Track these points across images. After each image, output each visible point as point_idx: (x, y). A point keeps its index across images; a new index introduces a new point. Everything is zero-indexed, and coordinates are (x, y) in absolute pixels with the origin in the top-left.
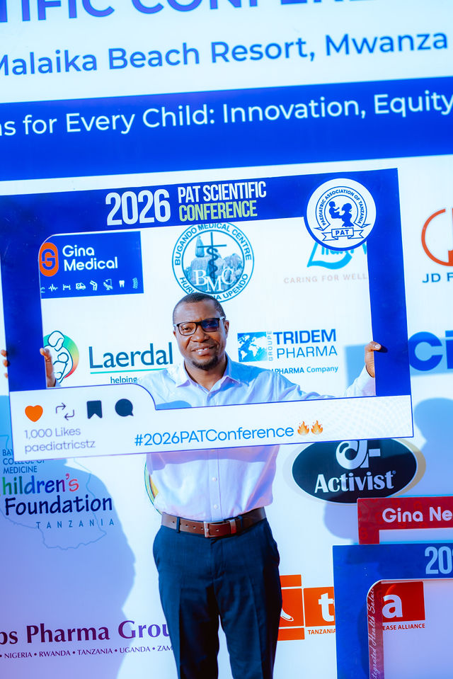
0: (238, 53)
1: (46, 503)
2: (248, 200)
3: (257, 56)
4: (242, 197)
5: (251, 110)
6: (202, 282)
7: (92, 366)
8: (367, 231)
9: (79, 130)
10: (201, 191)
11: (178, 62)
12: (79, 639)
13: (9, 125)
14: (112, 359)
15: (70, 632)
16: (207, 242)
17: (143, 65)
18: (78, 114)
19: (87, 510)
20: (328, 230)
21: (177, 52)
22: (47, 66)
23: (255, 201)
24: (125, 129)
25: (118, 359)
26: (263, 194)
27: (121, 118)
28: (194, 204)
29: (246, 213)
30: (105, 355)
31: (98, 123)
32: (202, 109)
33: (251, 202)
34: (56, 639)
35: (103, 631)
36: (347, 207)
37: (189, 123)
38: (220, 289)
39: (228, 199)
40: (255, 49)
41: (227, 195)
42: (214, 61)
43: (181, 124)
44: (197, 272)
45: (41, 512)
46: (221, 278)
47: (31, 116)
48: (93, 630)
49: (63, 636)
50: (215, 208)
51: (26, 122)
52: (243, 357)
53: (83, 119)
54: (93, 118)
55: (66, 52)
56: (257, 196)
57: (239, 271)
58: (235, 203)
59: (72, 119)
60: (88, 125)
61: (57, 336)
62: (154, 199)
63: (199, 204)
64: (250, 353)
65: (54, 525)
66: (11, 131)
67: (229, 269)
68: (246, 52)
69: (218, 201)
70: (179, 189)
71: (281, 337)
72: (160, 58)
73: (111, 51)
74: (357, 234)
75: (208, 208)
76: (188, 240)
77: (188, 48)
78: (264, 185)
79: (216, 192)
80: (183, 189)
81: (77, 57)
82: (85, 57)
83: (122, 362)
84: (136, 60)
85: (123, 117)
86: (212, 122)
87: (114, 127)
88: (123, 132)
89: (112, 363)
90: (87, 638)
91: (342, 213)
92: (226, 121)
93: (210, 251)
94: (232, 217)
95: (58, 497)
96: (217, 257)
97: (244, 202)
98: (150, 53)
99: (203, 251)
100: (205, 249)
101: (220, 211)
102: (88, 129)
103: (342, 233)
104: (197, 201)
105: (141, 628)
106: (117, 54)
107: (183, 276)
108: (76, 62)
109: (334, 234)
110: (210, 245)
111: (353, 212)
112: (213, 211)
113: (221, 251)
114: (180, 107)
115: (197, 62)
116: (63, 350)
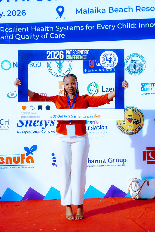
0: (143, 9)
1: (90, 127)
2: (84, 55)
3: (148, 10)
4: (83, 54)
5: (146, 24)
6: (132, 70)
7: (103, 91)
8: (115, 65)
9: (100, 29)
10: (72, 52)
11: (127, 11)
12: (98, 162)
13: (82, 27)
14: (108, 90)
15: (95, 161)
16: (134, 59)
17: (118, 12)
18: (100, 25)
19: (101, 129)
20: (105, 64)
21: (127, 9)
22: (92, 11)
23: (86, 55)
24: (113, 29)
25: (109, 90)
26: (88, 53)
27: (112, 26)
28: (70, 55)
29: (84, 58)
30: (106, 89)
31: (105, 27)
32: (133, 24)
33: (85, 55)
34: (92, 162)
35: (104, 160)
36: (110, 58)
37: (130, 28)
38: (137, 72)
39: (79, 54)
40: (148, 8)
41: (79, 53)
42: (137, 11)
43: (128, 28)
44: (131, 67)
45: (88, 129)
46: (137, 69)
47: (88, 25)
48: (101, 160)
49: (94, 162)
50: (76, 56)
51: (86, 26)
52: (142, 90)
53: (101, 26)
54: (104, 26)
55: (97, 8)
56: (87, 54)
57: (142, 67)
58: (81, 55)
59: (99, 26)
60: (103, 27)
61: (94, 83)
62: (59, 53)
63: (71, 55)
64: (144, 89)
65: (92, 133)
66: (82, 29)
67: (139, 66)
68: (145, 9)
69: (76, 55)
70: (66, 51)
71: (153, 85)
72: (122, 10)
73: (109, 8)
74: (113, 66)
75: (74, 56)
76: (129, 59)
77: (130, 8)
78: (89, 51)
79: (76, 52)
80: (67, 51)
81: (100, 9)
82: (102, 9)
83: (111, 90)
84: (116, 10)
85: (112, 25)
86: (136, 27)
87: (110, 28)
88: (112, 30)
89: (108, 91)
90: (100, 162)
91: (109, 60)
92: (139, 27)
93: (135, 61)
94: (80, 59)
95: (93, 125)
96: (136, 63)
97: (83, 55)
98: (120, 9)
99: (132, 62)
100: (133, 61)
101: (77, 57)
102: (103, 29)
103: (109, 65)
104: (71, 54)
105: (114, 160)
106: (111, 9)
107: (127, 68)
108: (100, 11)
109: (107, 65)
110: (134, 60)
111: (112, 60)
112: (75, 57)
113: (137, 62)
114: (127, 23)
115: (132, 11)
116: (95, 87)
